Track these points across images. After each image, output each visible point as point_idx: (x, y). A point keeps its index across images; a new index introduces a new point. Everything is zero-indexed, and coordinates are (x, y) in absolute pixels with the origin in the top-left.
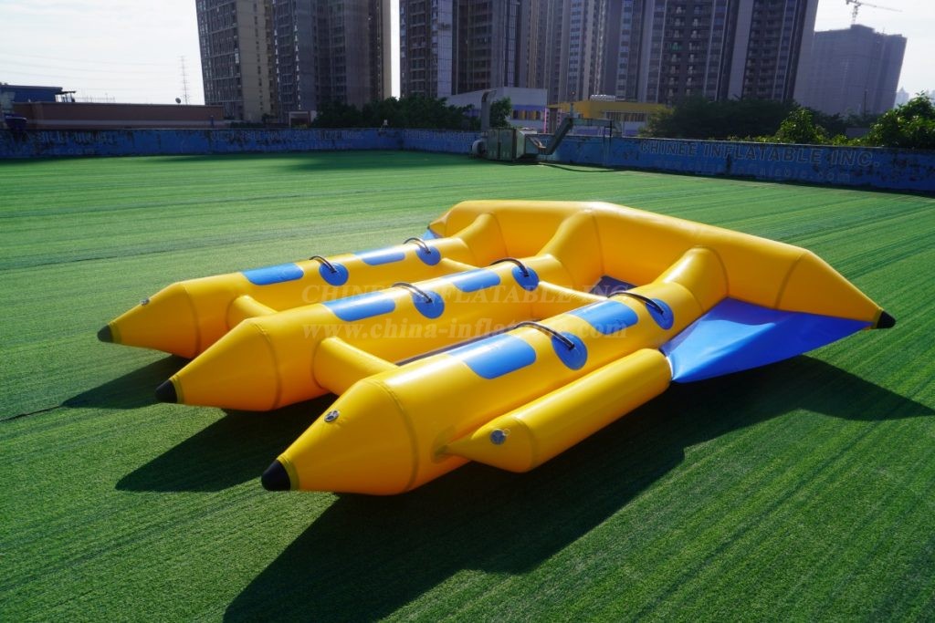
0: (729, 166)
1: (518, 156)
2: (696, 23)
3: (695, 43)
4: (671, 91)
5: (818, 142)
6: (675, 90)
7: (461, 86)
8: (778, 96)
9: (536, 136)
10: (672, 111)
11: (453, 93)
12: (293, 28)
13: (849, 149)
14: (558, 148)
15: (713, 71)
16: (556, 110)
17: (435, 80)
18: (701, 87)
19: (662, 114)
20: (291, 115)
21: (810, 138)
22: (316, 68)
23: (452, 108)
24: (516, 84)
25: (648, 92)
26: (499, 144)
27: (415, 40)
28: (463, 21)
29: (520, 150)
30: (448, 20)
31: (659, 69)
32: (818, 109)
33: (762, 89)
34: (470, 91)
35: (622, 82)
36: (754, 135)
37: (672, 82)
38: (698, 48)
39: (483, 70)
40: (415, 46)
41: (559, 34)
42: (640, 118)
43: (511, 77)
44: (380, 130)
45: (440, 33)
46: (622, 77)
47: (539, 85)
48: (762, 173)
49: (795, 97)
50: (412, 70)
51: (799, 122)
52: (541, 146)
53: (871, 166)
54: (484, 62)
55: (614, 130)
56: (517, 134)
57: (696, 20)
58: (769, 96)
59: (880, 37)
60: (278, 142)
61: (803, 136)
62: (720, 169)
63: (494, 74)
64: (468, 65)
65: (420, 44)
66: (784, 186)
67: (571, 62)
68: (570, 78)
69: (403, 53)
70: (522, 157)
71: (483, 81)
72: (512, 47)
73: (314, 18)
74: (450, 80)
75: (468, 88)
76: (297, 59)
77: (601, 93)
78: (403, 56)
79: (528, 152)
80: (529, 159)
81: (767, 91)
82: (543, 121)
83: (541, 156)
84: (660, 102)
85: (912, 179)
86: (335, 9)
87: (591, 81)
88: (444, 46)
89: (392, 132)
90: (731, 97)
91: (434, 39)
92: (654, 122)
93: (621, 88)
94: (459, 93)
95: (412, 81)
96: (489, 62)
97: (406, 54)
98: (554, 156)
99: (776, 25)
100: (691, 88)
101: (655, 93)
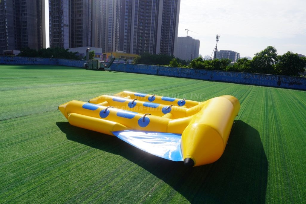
0: (158, 72)
1: (99, 68)
2: (146, 32)
3: (146, 37)
4: (140, 51)
5: (179, 67)
6: (141, 51)
7: (72, 45)
8: (169, 54)
9: (104, 62)
10: (140, 57)
11: (70, 47)
12: (5, 19)
13: (185, 69)
14: (111, 66)
15: (151, 46)
16: (105, 55)
17: (63, 43)
18: (148, 50)
19: (138, 57)
20: (4, 51)
21: (177, 66)
22: (15, 35)
23: (71, 52)
24: (91, 46)
25: (133, 50)
26: (93, 65)
27: (55, 29)
28: (73, 24)
29: (99, 67)
30: (67, 23)
31: (136, 44)
32: (180, 58)
33: (165, 52)
34: (76, 47)
35: (125, 47)
36: (164, 65)
37: (140, 48)
38: (147, 39)
39: (80, 40)
40: (55, 30)
41: (105, 31)
42: (131, 58)
43: (90, 44)
44: (50, 59)
45: (64, 27)
46: (125, 46)
47: (99, 46)
48: (166, 74)
49: (174, 55)
50: (54, 39)
51: (174, 62)
52: (105, 65)
53: (190, 73)
54: (80, 38)
55: (127, 62)
56: (98, 62)
57: (146, 31)
58: (167, 54)
59: (194, 40)
60: (12, 61)
61: (175, 65)
62: (156, 73)
63: (83, 42)
64: (75, 39)
65: (57, 30)
66: (171, 77)
67: (109, 40)
68: (109, 45)
69: (50, 33)
70: (100, 69)
71: (80, 44)
72: (90, 34)
73: (14, 17)
74: (68, 43)
75: (75, 46)
76: (7, 31)
77: (119, 50)
78: (51, 33)
79: (101, 67)
80: (102, 69)
81: (167, 52)
82: (101, 58)
83: (105, 69)
84: (137, 54)
85: (199, 76)
86: (23, 15)
87: (116, 46)
88: (66, 32)
89: (54, 59)
90: (157, 53)
91: (62, 29)
92: (136, 60)
93: (125, 49)
94: (72, 48)
95: (54, 42)
96: (82, 38)
97: (52, 33)
98: (109, 69)
99: (168, 34)
100: (146, 50)
101: (135, 51)
